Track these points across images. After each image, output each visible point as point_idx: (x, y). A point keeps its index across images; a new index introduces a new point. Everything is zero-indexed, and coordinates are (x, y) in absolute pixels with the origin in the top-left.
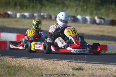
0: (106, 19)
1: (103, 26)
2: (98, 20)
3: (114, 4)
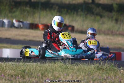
0: (25, 22)
3: (28, 6)
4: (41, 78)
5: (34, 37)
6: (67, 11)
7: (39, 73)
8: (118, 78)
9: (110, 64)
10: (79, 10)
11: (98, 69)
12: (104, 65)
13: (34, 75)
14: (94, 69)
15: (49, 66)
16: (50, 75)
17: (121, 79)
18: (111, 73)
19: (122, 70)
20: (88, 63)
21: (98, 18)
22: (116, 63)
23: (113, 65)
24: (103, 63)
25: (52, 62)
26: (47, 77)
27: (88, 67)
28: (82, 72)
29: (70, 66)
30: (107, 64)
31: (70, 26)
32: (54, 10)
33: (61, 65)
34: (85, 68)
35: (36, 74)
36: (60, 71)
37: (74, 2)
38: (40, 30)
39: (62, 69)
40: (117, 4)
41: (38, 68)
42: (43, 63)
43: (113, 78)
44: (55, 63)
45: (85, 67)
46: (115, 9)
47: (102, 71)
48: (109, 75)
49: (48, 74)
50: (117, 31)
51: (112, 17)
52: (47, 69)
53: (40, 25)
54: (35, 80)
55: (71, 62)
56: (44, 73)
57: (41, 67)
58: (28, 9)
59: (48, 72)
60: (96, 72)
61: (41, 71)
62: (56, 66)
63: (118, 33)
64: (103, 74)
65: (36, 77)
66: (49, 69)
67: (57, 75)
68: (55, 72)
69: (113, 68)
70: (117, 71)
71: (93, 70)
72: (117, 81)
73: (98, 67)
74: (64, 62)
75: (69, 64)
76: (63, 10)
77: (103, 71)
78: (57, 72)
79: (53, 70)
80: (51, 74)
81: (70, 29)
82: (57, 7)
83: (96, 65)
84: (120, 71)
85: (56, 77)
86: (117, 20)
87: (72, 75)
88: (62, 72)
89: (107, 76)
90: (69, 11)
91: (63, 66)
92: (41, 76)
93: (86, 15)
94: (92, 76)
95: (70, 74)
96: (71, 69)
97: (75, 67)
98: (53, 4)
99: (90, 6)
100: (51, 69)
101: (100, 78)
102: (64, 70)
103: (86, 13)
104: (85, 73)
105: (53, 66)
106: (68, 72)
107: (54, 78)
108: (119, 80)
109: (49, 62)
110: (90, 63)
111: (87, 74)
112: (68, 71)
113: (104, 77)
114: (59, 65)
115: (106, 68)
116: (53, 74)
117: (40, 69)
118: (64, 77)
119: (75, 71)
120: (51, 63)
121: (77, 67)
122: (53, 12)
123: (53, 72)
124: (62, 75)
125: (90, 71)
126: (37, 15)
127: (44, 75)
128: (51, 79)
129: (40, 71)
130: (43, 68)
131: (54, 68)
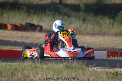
4: (10, 77)
5: (3, 37)
6: (35, 11)
7: (9, 72)
8: (87, 76)
9: (78, 62)
10: (47, 10)
11: (67, 67)
12: (73, 64)
13: (3, 74)
14: (63, 67)
15: (19, 65)
16: (19, 74)
17: (89, 77)
18: (80, 71)
19: (91, 69)
20: (57, 62)
21: (66, 17)
22: (84, 61)
23: (81, 63)
24: (72, 62)
25: (22, 61)
26: (17, 76)
27: (57, 65)
28: (51, 71)
29: (39, 65)
30: (76, 63)
31: (38, 26)
32: (22, 10)
33: (31, 64)
34: (54, 67)
35: (5, 73)
36: (30, 70)
37: (42, 2)
38: (9, 30)
39: (31, 68)
40: (84, 4)
41: (7, 67)
42: (13, 62)
43: (82, 76)
44: (25, 62)
45: (55, 65)
46: (83, 9)
47: (70, 69)
48: (78, 73)
49: (17, 73)
50: (85, 30)
51: (80, 17)
52: (16, 68)
53: (8, 25)
54: (5, 79)
55: (40, 62)
56: (14, 72)
57: (11, 66)
59: (18, 71)
60: (65, 70)
61: (11, 70)
62: (25, 66)
63: (85, 32)
64: (72, 72)
65: (6, 76)
66: (19, 68)
67: (27, 74)
68: (24, 71)
69: (82, 66)
70: (86, 69)
71: (62, 69)
72: (86, 80)
73: (67, 65)
74: (34, 61)
75: (39, 63)
76: (31, 10)
77: (72, 69)
78: (27, 71)
79: (23, 69)
80: (21, 73)
81: (38, 28)
82: (25, 8)
83: (65, 64)
84: (88, 69)
85: (25, 76)
86: (84, 20)
87: (41, 74)
88: (32, 71)
89: (76, 75)
90: (37, 11)
91: (32, 66)
92: (10, 75)
93: (54, 14)
94: (61, 74)
95: (40, 73)
96: (40, 68)
97: (44, 66)
98: (21, 5)
99: (58, 6)
100: (21, 68)
101: (69, 76)
102: (34, 69)
103: (54, 13)
104: (54, 71)
105: (23, 65)
106: (37, 71)
107: (23, 77)
108: (88, 78)
109: (18, 61)
110: (59, 62)
111: (56, 73)
112: (37, 69)
113: (73, 75)
114: (28, 64)
115: (75, 66)
116: (22, 73)
117: (10, 69)
118: (33, 76)
119: (44, 70)
120: (20, 62)
121: (46, 66)
122: (21, 12)
123: (22, 71)
124: (32, 74)
125: (59, 70)
126: (5, 15)
127: (14, 74)
128: (20, 77)
129: (9, 70)
130: (13, 67)
131: (23, 67)
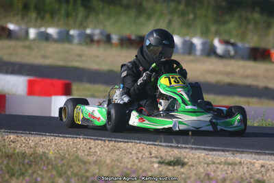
0: (240, 45)
1: (232, 62)
2: (220, 48)
58: (256, 16)
